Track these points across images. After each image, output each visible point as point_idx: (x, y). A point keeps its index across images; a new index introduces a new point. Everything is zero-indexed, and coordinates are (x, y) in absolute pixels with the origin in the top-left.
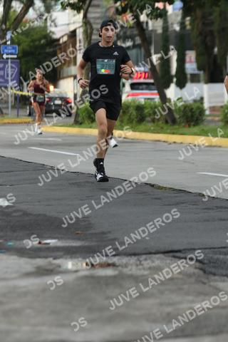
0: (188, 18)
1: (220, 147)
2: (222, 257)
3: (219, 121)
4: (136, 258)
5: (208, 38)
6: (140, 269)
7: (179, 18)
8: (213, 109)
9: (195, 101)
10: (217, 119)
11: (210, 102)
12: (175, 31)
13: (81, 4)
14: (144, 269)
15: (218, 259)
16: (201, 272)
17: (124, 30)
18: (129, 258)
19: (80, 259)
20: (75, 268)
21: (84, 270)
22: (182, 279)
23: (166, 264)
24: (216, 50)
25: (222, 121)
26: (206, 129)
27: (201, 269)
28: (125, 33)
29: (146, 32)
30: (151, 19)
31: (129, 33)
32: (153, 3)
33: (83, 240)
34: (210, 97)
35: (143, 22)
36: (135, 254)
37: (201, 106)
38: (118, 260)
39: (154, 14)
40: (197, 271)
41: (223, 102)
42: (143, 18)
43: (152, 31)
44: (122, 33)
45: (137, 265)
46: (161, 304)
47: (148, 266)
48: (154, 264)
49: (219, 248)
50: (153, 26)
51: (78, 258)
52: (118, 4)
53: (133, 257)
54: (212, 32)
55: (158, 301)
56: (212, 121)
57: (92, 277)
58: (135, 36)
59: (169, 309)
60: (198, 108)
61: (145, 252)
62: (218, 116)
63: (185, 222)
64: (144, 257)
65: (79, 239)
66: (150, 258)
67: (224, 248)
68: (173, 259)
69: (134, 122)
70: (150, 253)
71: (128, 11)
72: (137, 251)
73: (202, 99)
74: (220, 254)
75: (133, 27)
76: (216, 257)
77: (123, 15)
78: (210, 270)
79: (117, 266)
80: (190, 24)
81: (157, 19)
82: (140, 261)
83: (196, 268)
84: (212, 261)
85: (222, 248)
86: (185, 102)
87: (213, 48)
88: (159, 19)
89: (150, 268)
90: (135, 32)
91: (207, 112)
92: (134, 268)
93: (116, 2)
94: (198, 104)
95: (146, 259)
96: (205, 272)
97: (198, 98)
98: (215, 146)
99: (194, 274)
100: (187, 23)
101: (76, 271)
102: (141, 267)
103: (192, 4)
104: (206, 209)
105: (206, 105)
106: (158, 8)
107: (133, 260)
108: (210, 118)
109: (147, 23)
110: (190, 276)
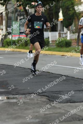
1: (55, 55)
2: (56, 95)
3: (55, 45)
4: (24, 95)
5: (51, 16)
6: (26, 100)
8: (53, 41)
10: (54, 45)
11: (51, 39)
13: (4, 3)
14: (27, 99)
15: (54, 96)
16: (48, 101)
17: (20, 12)
18: (22, 95)
19: (4, 96)
20: (2, 99)
21: (5, 100)
22: (41, 103)
23: (36, 97)
25: (56, 45)
26: (50, 48)
27: (48, 99)
28: (20, 13)
29: (28, 13)
30: (30, 8)
31: (22, 13)
32: (30, 3)
33: (5, 89)
34: (52, 37)
35: (27, 10)
36: (24, 94)
37: (48, 40)
38: (18, 96)
39: (31, 6)
40: (47, 100)
41: (56, 38)
42: (27, 8)
43: (30, 13)
44: (19, 14)
45: (25, 98)
46: (34, 112)
47: (29, 98)
48: (31, 98)
49: (55, 92)
50: (31, 11)
51: (3, 95)
52: (18, 3)
53: (23, 95)
54: (52, 14)
55: (32, 111)
56: (53, 45)
57: (9, 102)
58: (24, 14)
59: (37, 114)
60: (47, 41)
61: (28, 93)
62: (55, 44)
63: (43, 82)
64: (27, 95)
65: (4, 89)
66: (30, 95)
67: (57, 91)
68: (38, 96)
69: (24, 46)
70: (30, 94)
71: (22, 5)
72: (25, 93)
73: (49, 37)
74: (55, 94)
75: (23, 11)
76: (54, 95)
77: (20, 7)
78: (51, 100)
79: (18, 98)
81: (32, 9)
82: (26, 97)
83: (46, 99)
84: (52, 96)
85: (56, 92)
87: (53, 19)
88: (33, 9)
89: (30, 99)
90: (24, 13)
91: (51, 42)
92: (24, 99)
93: (17, 2)
94: (47, 39)
95: (28, 96)
96: (50, 100)
97: (47, 37)
98: (53, 55)
99: (46, 101)
101: (3, 100)
102: (26, 99)
103: (45, 3)
104: (50, 77)
105: (50, 40)
106: (32, 5)
107: (23, 96)
108: (51, 44)
109: (29, 10)
110: (44, 102)
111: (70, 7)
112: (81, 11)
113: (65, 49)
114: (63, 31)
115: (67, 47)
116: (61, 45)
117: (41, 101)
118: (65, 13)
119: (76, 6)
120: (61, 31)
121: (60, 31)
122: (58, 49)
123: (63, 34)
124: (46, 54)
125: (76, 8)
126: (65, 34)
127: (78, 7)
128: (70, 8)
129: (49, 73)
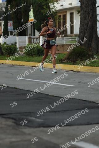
0: (9, 5)
1: (24, 66)
5: (19, 15)
7: (5, 5)
9: (12, 44)
11: (19, 45)
12: (3, 11)
16: (15, 124)
22: (6, 127)
24: (22, 20)
25: (25, 54)
34: (19, 42)
37: (15, 46)
41: (26, 45)
49: (23, 113)
54: (21, 12)
60: (14, 47)
67: (26, 113)
68: (2, 118)
73: (16, 43)
74: (24, 116)
80: (10, 8)
83: (13, 122)
86: (7, 44)
91: (18, 50)
96: (17, 124)
97: (14, 43)
98: (21, 65)
99: (12, 125)
100: (9, 7)
104: (17, 95)
110: (10, 126)
111: (43, 4)
112: (57, 9)
113: (36, 58)
114: (34, 35)
115: (39, 56)
116: (31, 54)
117: (5, 125)
118: (37, 12)
119: (51, 4)
120: (32, 36)
121: (31, 34)
122: (28, 58)
123: (34, 39)
124: (12, 65)
125: (51, 5)
126: (37, 39)
127: (53, 4)
128: (43, 6)
129: (16, 88)
